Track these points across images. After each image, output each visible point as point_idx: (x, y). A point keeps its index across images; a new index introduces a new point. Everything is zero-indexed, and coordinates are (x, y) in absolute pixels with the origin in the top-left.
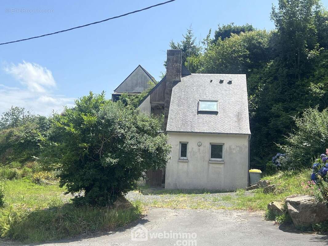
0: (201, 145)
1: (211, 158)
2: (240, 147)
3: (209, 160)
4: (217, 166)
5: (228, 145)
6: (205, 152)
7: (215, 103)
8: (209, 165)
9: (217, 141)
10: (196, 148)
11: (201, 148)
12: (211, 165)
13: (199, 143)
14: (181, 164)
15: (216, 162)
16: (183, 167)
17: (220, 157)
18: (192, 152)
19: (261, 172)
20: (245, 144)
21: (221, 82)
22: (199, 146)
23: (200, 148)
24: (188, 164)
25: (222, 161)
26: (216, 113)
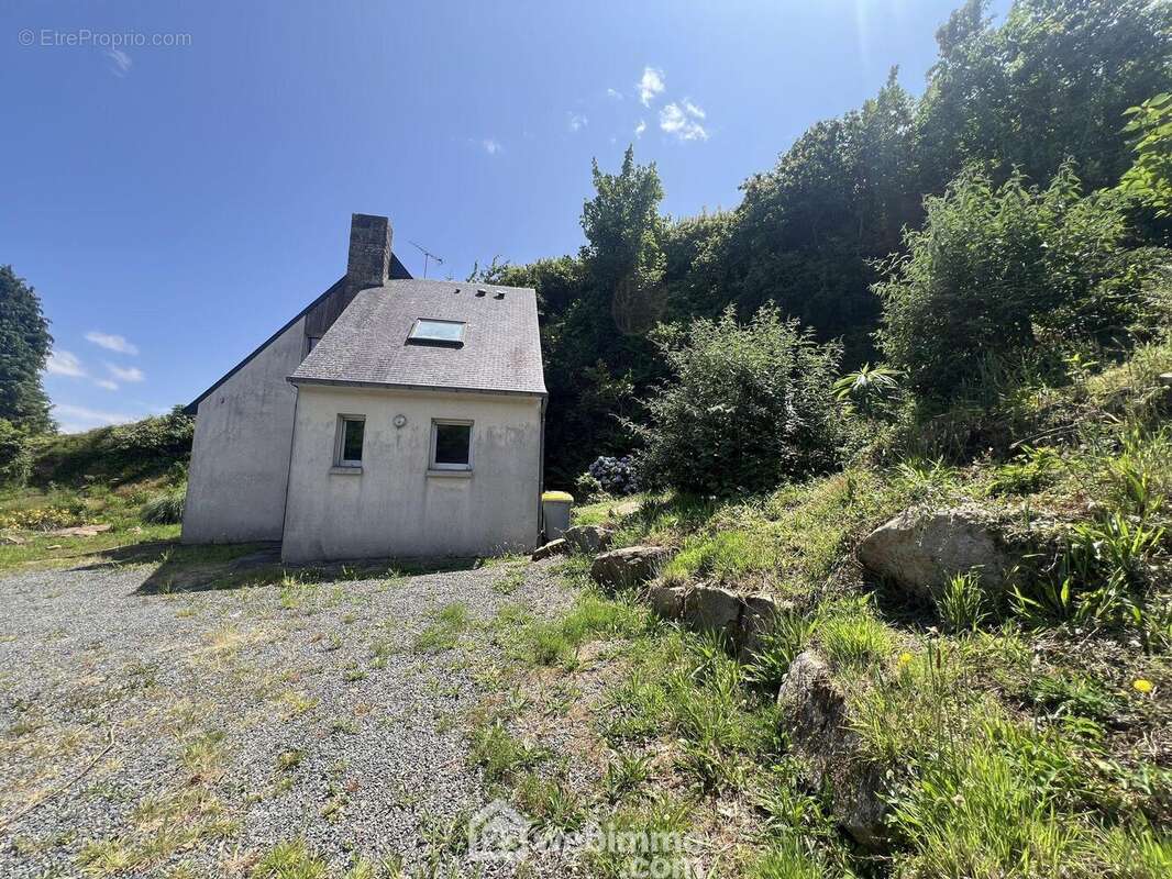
0: (404, 425)
1: (437, 461)
2: (519, 432)
3: (429, 469)
4: (454, 484)
5: (485, 426)
6: (418, 445)
7: (460, 327)
8: (426, 484)
9: (452, 413)
10: (389, 434)
11: (406, 433)
12: (432, 482)
13: (397, 420)
14: (340, 481)
15: (449, 473)
16: (348, 489)
17: (464, 458)
18: (375, 444)
19: (572, 499)
20: (531, 421)
21: (481, 294)
22: (399, 427)
23: (403, 432)
24: (361, 482)
25: (467, 470)
26: (458, 345)
